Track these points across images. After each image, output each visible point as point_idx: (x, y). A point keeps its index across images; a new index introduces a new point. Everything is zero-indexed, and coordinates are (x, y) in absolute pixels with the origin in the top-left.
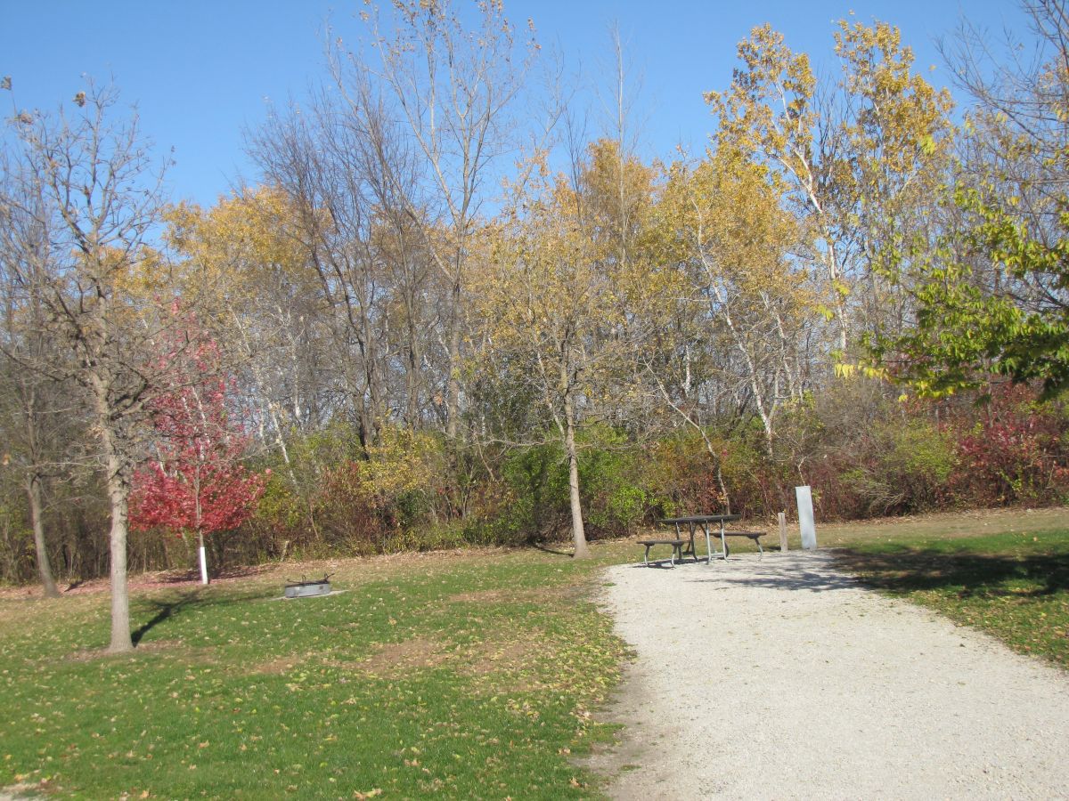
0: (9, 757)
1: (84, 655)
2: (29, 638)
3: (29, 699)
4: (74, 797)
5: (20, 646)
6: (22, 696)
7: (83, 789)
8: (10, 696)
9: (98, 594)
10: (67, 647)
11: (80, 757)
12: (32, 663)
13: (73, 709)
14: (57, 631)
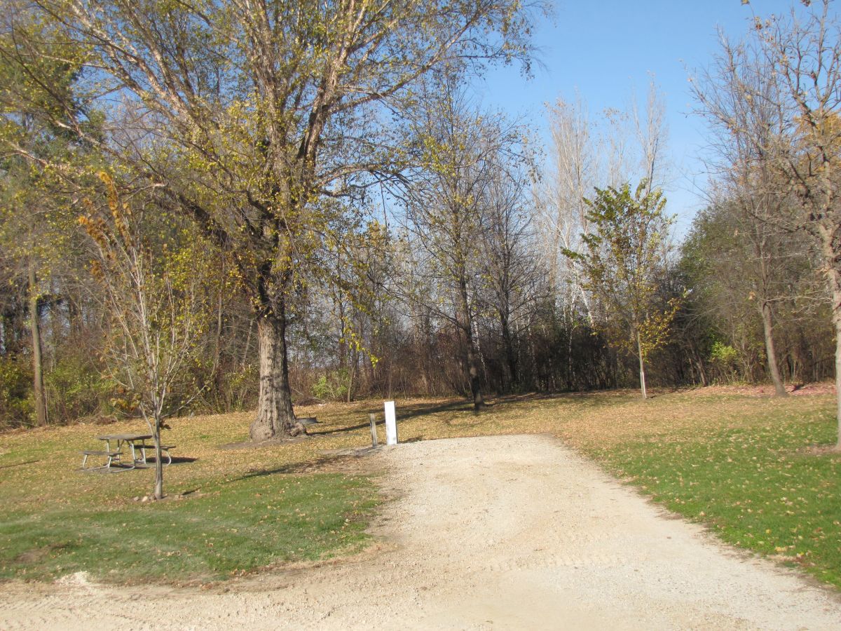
0: (768, 531)
1: (815, 449)
2: (768, 431)
3: (777, 484)
4: (826, 574)
5: (762, 437)
6: (770, 481)
7: (833, 568)
8: (761, 480)
9: (819, 396)
10: (801, 442)
11: (825, 540)
12: (775, 453)
13: (813, 498)
14: (791, 427)
